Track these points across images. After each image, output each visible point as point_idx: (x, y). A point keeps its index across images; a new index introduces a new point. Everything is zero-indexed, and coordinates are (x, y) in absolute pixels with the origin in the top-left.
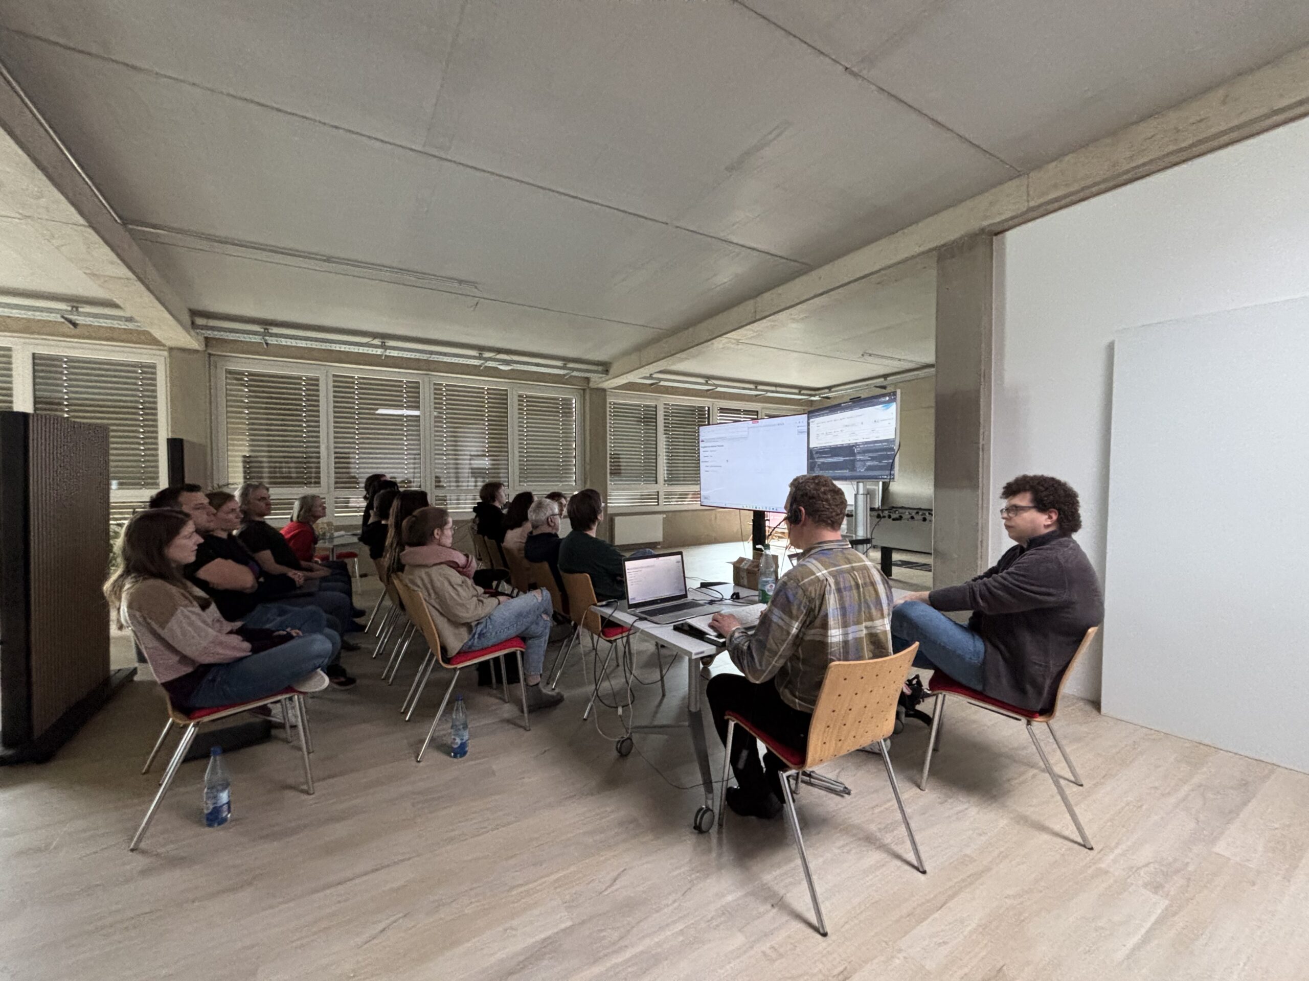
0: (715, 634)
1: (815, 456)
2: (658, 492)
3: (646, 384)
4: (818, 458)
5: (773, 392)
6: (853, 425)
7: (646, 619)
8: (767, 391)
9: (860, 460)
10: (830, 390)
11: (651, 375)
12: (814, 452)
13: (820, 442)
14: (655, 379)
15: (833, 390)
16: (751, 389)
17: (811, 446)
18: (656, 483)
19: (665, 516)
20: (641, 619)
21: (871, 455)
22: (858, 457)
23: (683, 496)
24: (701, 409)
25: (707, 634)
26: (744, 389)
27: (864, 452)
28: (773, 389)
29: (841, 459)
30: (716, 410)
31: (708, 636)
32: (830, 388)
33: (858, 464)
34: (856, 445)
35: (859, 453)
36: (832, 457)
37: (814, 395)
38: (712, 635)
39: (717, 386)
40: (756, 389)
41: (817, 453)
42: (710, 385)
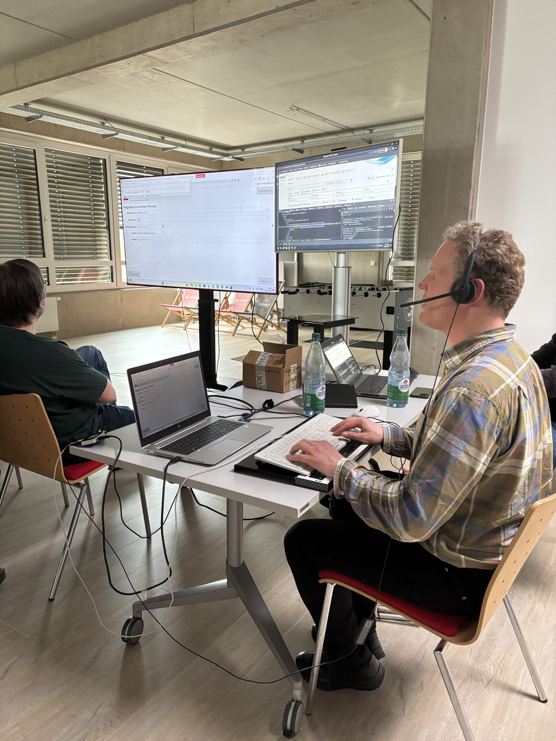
0: (308, 473)
1: (287, 221)
2: (47, 268)
3: (20, 117)
4: (290, 223)
5: (183, 146)
6: (339, 182)
7: (179, 459)
8: (178, 145)
9: (348, 226)
10: (243, 150)
11: (26, 104)
12: (285, 216)
13: (293, 203)
14: (35, 111)
15: (246, 150)
16: (157, 140)
17: (281, 208)
18: (44, 256)
19: (59, 299)
20: (174, 461)
21: (363, 219)
22: (345, 222)
23: (73, 273)
24: (94, 162)
25: (299, 474)
26: (150, 138)
27: (354, 216)
28: (183, 142)
29: (322, 224)
30: (114, 166)
31: (299, 477)
32: (243, 148)
33: (345, 231)
34: (342, 207)
35: (345, 217)
36: (310, 221)
37: (227, 155)
38: (305, 475)
39: (118, 131)
40: (163, 140)
41: (288, 217)
42: (108, 128)
